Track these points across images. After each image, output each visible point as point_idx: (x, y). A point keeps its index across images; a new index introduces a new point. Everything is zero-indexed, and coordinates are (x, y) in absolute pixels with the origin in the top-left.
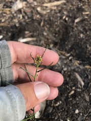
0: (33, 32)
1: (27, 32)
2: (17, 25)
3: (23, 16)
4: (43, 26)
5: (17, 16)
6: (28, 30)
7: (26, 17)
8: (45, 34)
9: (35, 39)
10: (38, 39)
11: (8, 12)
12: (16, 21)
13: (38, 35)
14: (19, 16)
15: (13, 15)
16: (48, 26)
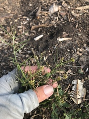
1: (64, 33)
2: (55, 26)
3: (59, 18)
4: (77, 28)
6: (65, 31)
7: (62, 20)
8: (79, 35)
10: (74, 39)
11: (46, 15)
12: (54, 22)
13: (74, 36)
14: (55, 18)
15: (50, 17)
16: (82, 28)
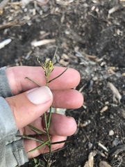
0: (51, 31)
1: (42, 33)
2: (29, 24)
3: (36, 11)
4: (64, 23)
5: (28, 11)
6: (44, 30)
7: (41, 13)
8: (67, 33)
9: (53, 41)
10: (58, 41)
11: (16, 8)
12: (27, 18)
13: (58, 35)
14: (31, 11)
15: (23, 11)
16: (71, 22)
